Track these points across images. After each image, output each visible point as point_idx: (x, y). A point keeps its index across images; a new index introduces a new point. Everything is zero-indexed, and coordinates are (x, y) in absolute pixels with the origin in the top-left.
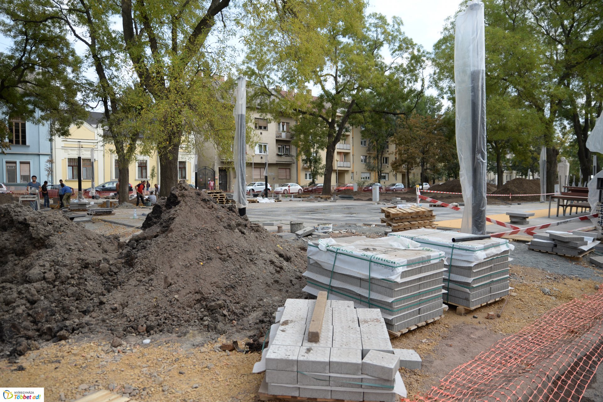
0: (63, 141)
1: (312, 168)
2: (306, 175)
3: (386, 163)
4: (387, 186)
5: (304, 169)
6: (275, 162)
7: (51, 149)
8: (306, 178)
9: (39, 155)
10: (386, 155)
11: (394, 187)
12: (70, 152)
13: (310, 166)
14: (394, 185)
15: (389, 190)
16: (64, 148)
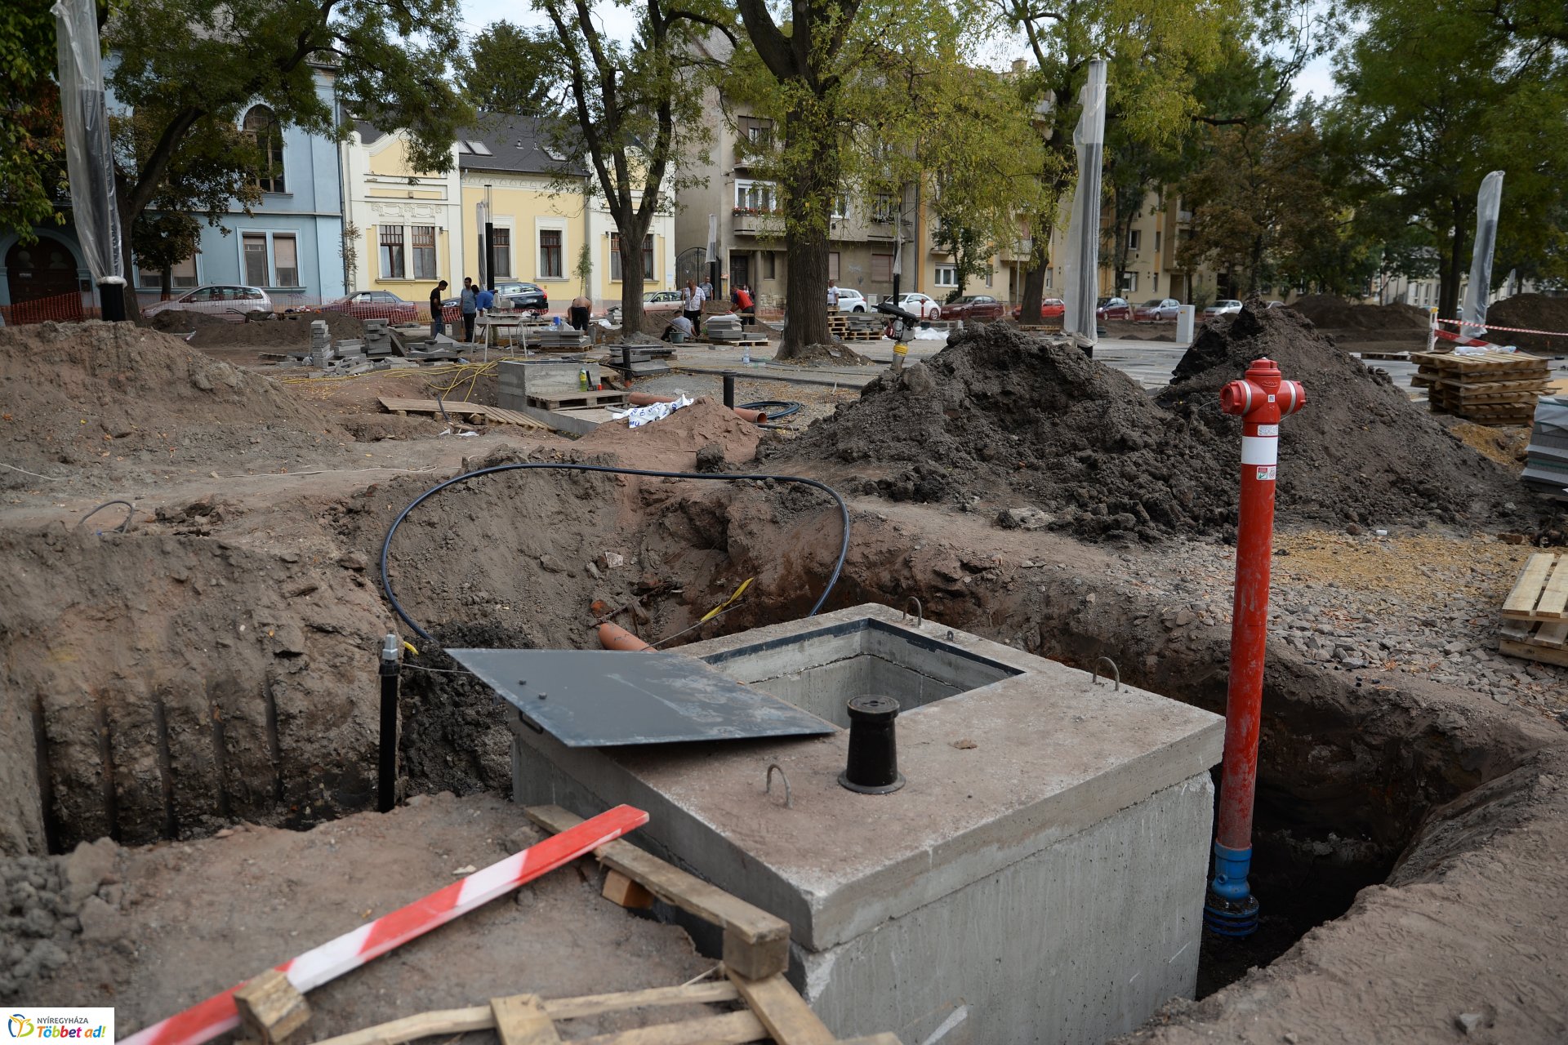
0: (369, 181)
1: (960, 253)
2: (938, 272)
3: (1133, 245)
4: (1137, 307)
5: (937, 258)
6: (865, 239)
7: (342, 203)
8: (937, 281)
9: (314, 217)
10: (1135, 226)
11: (1158, 309)
12: (385, 210)
13: (954, 250)
14: (1156, 303)
15: (1145, 316)
16: (370, 199)
